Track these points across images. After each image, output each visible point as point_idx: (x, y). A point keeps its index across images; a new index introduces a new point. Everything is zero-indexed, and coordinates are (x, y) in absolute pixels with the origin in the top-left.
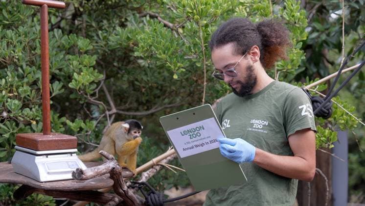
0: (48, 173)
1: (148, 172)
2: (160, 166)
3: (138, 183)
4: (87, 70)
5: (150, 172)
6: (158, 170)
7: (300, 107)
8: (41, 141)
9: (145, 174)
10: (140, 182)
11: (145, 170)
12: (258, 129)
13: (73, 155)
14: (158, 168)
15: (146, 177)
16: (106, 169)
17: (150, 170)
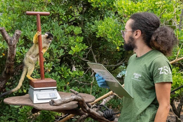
0: (38, 99)
1: (106, 99)
2: (113, 96)
3: (99, 105)
4: (78, 44)
5: (107, 99)
6: (112, 98)
7: (159, 69)
8: (36, 83)
9: (104, 100)
10: (101, 104)
11: (105, 98)
12: (136, 79)
13: (55, 90)
14: (112, 97)
15: (105, 102)
16: (70, 100)
17: (108, 98)
